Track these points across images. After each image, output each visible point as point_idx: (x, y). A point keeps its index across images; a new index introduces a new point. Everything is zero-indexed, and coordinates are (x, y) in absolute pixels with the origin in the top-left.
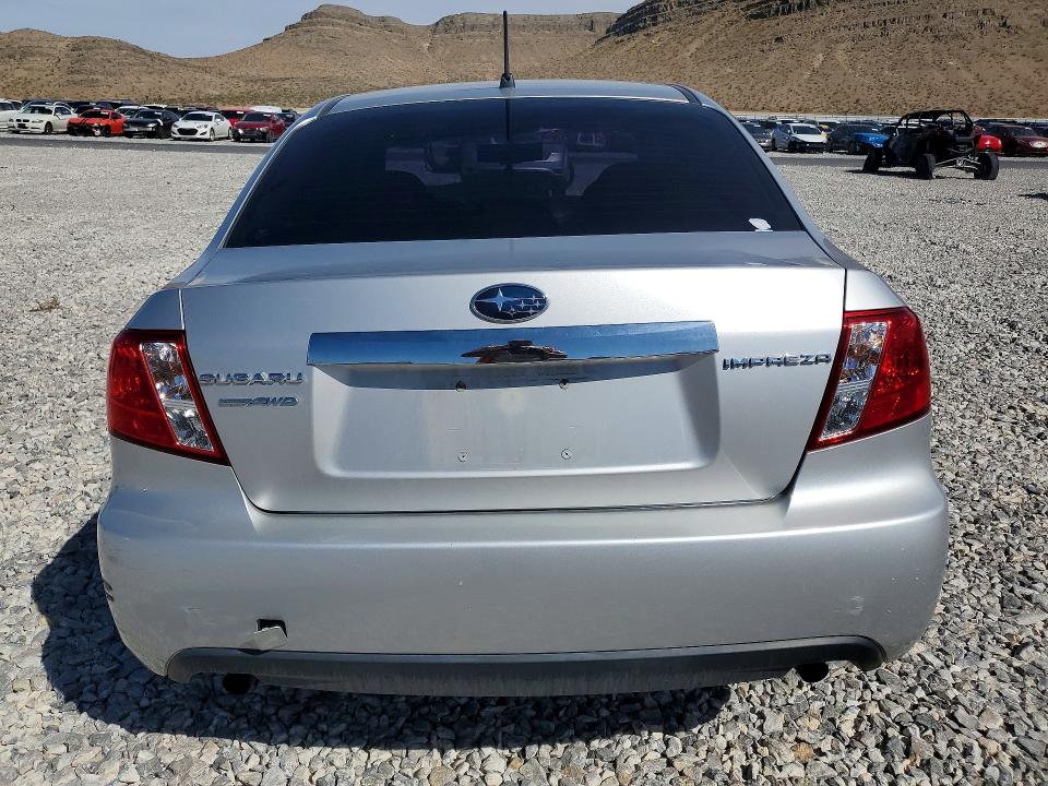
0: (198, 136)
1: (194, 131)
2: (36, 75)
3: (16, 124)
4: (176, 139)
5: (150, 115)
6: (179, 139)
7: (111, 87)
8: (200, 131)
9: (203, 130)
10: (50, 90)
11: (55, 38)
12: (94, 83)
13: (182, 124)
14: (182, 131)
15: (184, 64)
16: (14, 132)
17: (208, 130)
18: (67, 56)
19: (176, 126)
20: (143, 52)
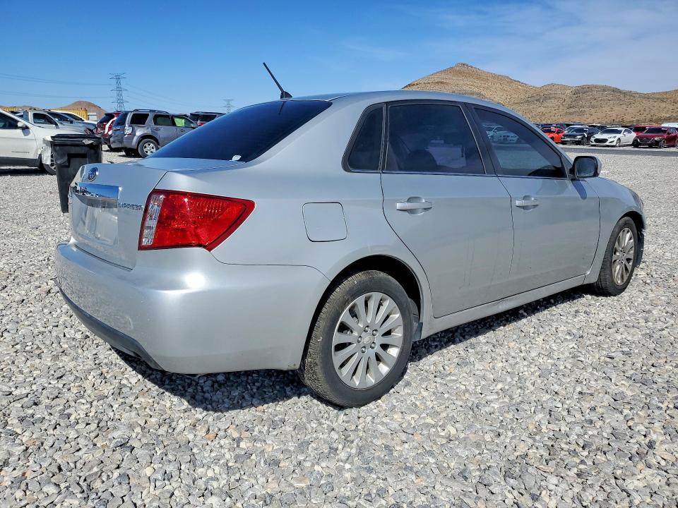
0: (607, 143)
1: (605, 140)
2: (549, 110)
3: (502, 138)
4: (592, 146)
5: (581, 130)
6: (594, 146)
7: (592, 115)
8: (610, 140)
9: (612, 140)
10: (554, 118)
11: (564, 87)
12: (581, 113)
13: (599, 136)
14: (597, 140)
15: (647, 97)
16: (501, 143)
17: (616, 140)
18: (570, 98)
19: (594, 137)
20: (620, 92)
